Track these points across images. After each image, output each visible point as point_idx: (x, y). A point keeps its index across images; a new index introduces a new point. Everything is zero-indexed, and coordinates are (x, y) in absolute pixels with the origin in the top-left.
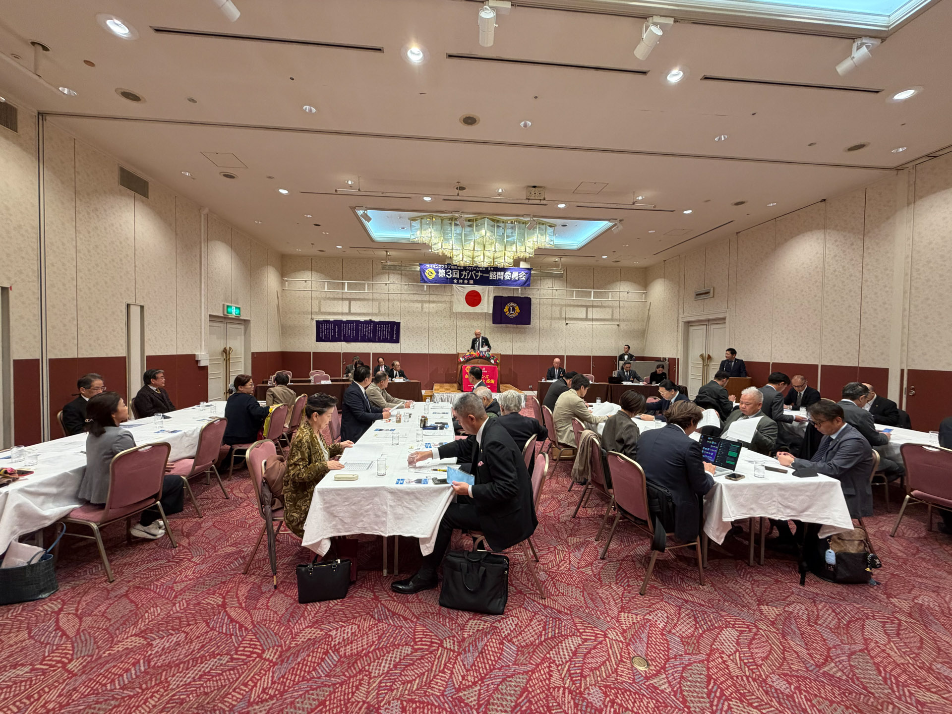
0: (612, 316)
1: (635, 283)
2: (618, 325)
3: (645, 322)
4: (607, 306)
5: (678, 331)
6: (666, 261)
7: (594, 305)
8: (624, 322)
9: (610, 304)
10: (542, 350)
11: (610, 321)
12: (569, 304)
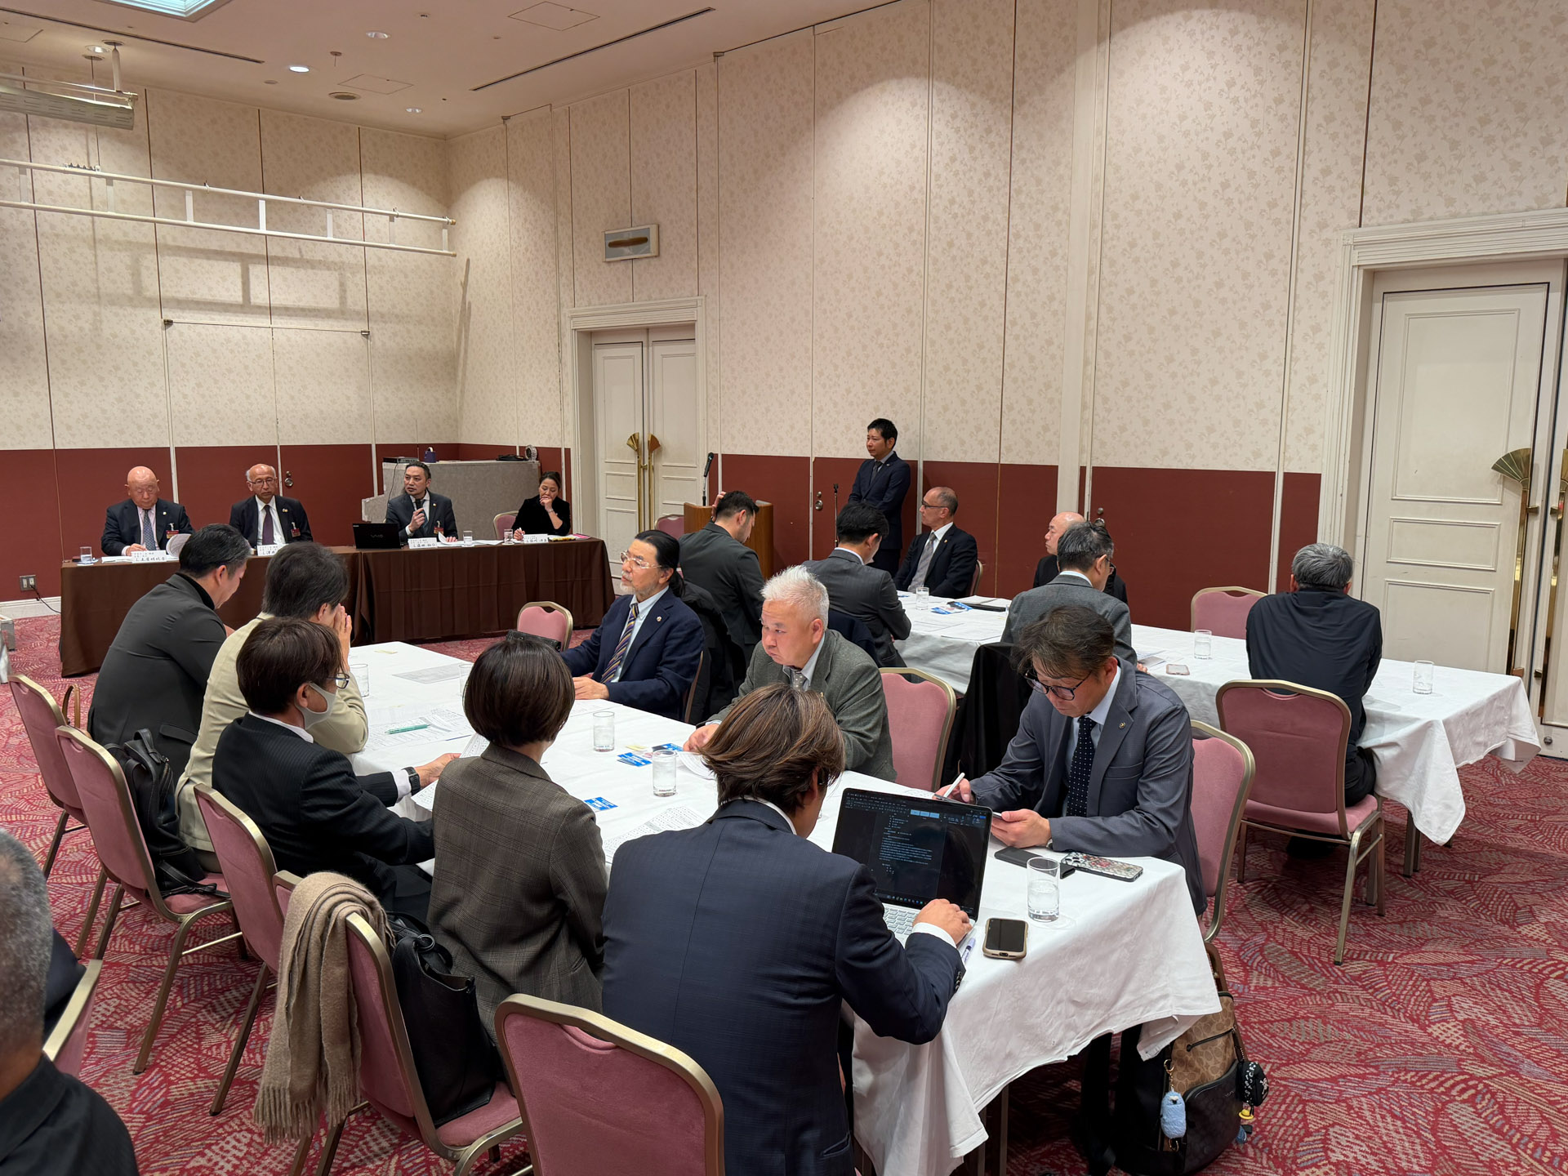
0: (343, 299)
1: (414, 184)
3: (456, 325)
4: (320, 261)
5: (560, 361)
6: (508, 118)
7: (272, 253)
8: (385, 322)
9: (332, 254)
10: (69, 428)
11: (336, 318)
12: (170, 242)
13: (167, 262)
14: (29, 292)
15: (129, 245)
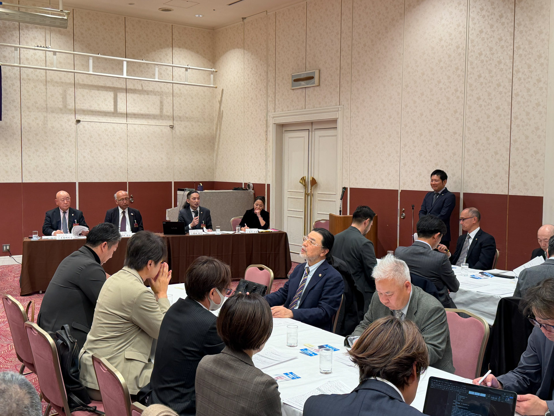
0: (161, 109)
2: (172, 127)
3: (215, 122)
4: (151, 91)
5: (267, 140)
6: (245, 18)
7: (128, 87)
8: (181, 121)
9: (156, 87)
10: (29, 172)
11: (158, 119)
12: (81, 82)
13: (80, 92)
14: (15, 107)
15: (62, 84)
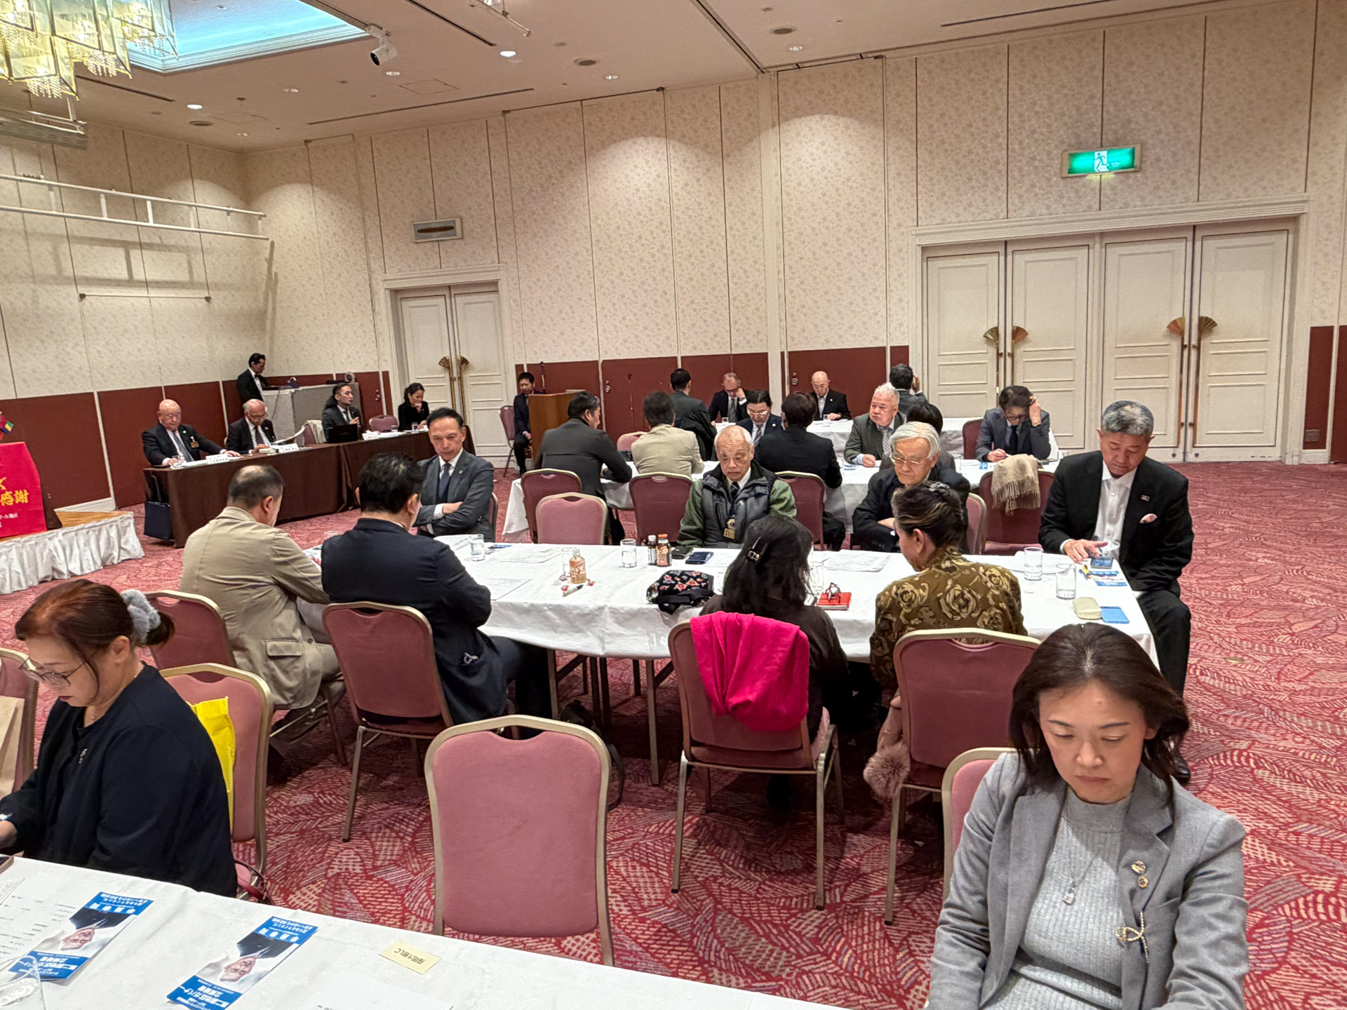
0: (191, 272)
1: (225, 187)
2: (208, 299)
3: (263, 290)
4: (174, 246)
5: (374, 310)
6: (310, 141)
7: (143, 239)
8: (219, 290)
9: (181, 240)
10: (24, 380)
11: (188, 288)
12: (76, 234)
13: (78, 249)
15: (49, 236)
